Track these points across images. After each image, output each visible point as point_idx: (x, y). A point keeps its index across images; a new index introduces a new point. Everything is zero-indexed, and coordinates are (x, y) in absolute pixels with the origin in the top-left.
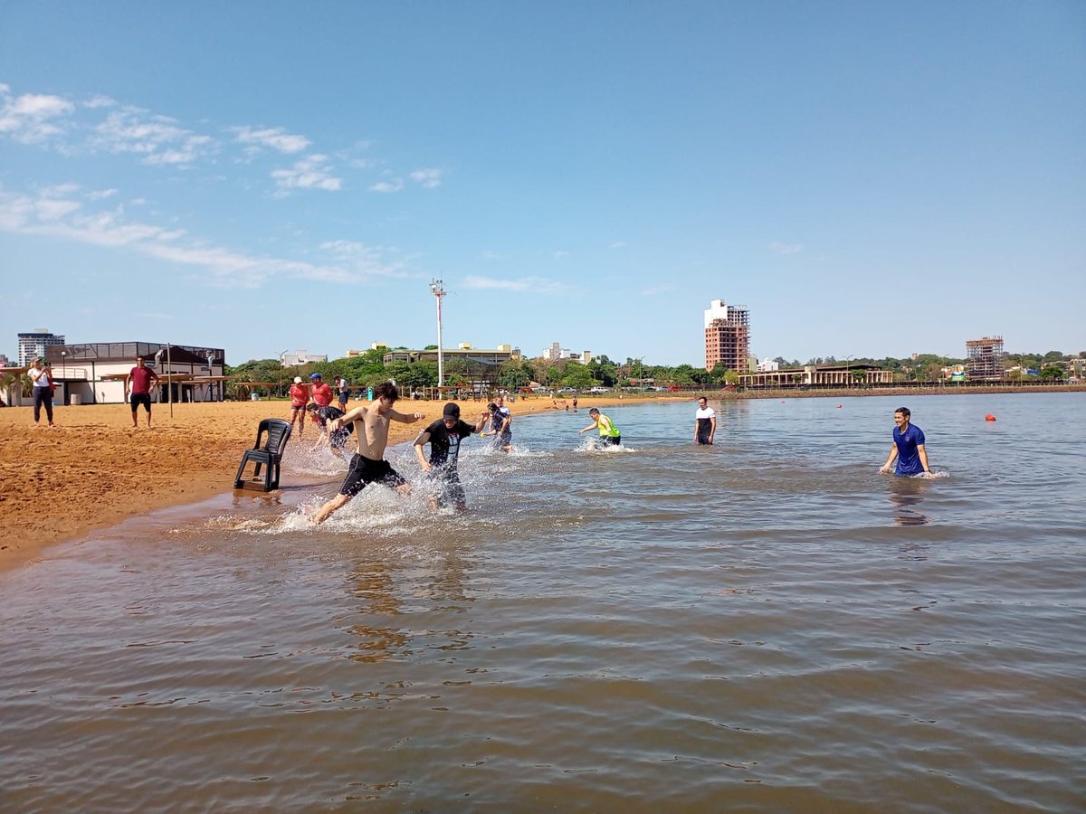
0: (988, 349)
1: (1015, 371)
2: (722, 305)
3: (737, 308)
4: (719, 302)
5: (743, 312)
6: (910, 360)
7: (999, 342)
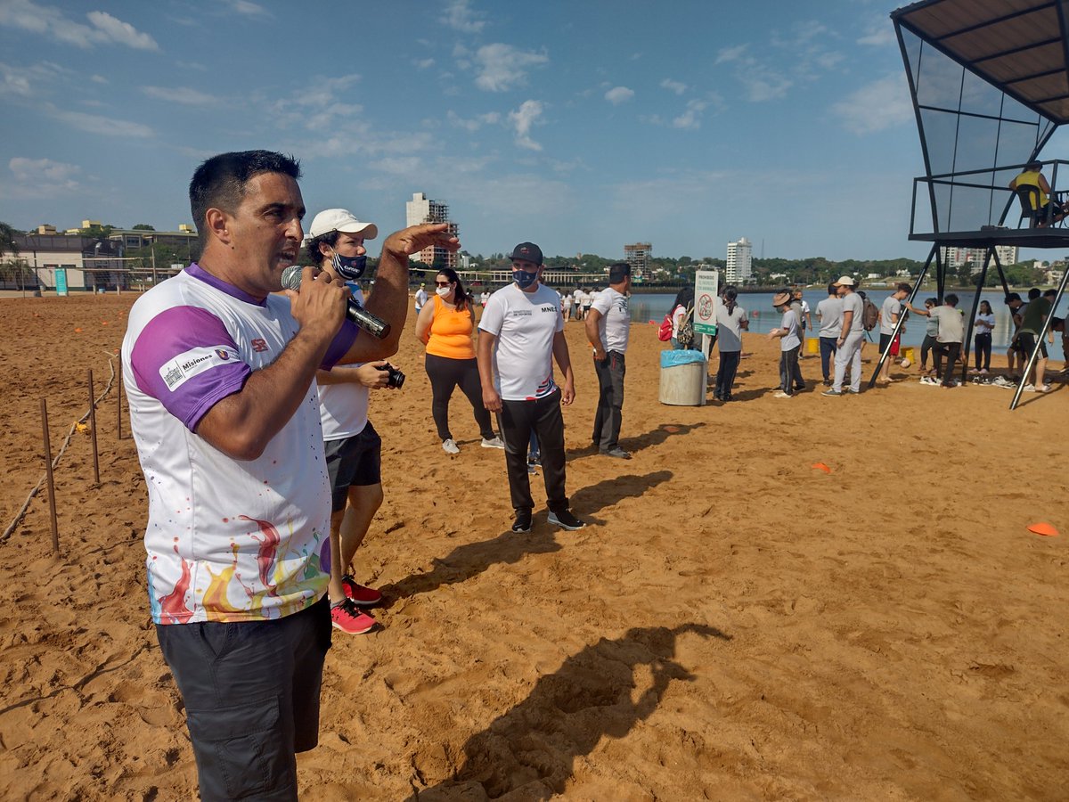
0: (640, 254)
1: (659, 273)
2: (424, 199)
3: (438, 202)
4: (420, 195)
5: (443, 207)
6: (576, 259)
7: (649, 247)
